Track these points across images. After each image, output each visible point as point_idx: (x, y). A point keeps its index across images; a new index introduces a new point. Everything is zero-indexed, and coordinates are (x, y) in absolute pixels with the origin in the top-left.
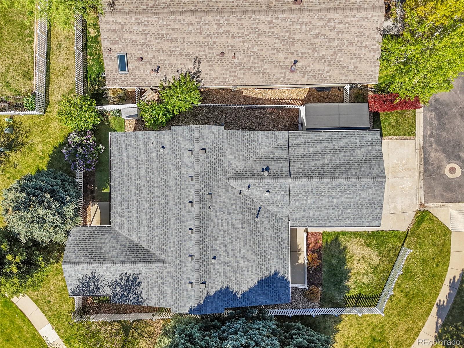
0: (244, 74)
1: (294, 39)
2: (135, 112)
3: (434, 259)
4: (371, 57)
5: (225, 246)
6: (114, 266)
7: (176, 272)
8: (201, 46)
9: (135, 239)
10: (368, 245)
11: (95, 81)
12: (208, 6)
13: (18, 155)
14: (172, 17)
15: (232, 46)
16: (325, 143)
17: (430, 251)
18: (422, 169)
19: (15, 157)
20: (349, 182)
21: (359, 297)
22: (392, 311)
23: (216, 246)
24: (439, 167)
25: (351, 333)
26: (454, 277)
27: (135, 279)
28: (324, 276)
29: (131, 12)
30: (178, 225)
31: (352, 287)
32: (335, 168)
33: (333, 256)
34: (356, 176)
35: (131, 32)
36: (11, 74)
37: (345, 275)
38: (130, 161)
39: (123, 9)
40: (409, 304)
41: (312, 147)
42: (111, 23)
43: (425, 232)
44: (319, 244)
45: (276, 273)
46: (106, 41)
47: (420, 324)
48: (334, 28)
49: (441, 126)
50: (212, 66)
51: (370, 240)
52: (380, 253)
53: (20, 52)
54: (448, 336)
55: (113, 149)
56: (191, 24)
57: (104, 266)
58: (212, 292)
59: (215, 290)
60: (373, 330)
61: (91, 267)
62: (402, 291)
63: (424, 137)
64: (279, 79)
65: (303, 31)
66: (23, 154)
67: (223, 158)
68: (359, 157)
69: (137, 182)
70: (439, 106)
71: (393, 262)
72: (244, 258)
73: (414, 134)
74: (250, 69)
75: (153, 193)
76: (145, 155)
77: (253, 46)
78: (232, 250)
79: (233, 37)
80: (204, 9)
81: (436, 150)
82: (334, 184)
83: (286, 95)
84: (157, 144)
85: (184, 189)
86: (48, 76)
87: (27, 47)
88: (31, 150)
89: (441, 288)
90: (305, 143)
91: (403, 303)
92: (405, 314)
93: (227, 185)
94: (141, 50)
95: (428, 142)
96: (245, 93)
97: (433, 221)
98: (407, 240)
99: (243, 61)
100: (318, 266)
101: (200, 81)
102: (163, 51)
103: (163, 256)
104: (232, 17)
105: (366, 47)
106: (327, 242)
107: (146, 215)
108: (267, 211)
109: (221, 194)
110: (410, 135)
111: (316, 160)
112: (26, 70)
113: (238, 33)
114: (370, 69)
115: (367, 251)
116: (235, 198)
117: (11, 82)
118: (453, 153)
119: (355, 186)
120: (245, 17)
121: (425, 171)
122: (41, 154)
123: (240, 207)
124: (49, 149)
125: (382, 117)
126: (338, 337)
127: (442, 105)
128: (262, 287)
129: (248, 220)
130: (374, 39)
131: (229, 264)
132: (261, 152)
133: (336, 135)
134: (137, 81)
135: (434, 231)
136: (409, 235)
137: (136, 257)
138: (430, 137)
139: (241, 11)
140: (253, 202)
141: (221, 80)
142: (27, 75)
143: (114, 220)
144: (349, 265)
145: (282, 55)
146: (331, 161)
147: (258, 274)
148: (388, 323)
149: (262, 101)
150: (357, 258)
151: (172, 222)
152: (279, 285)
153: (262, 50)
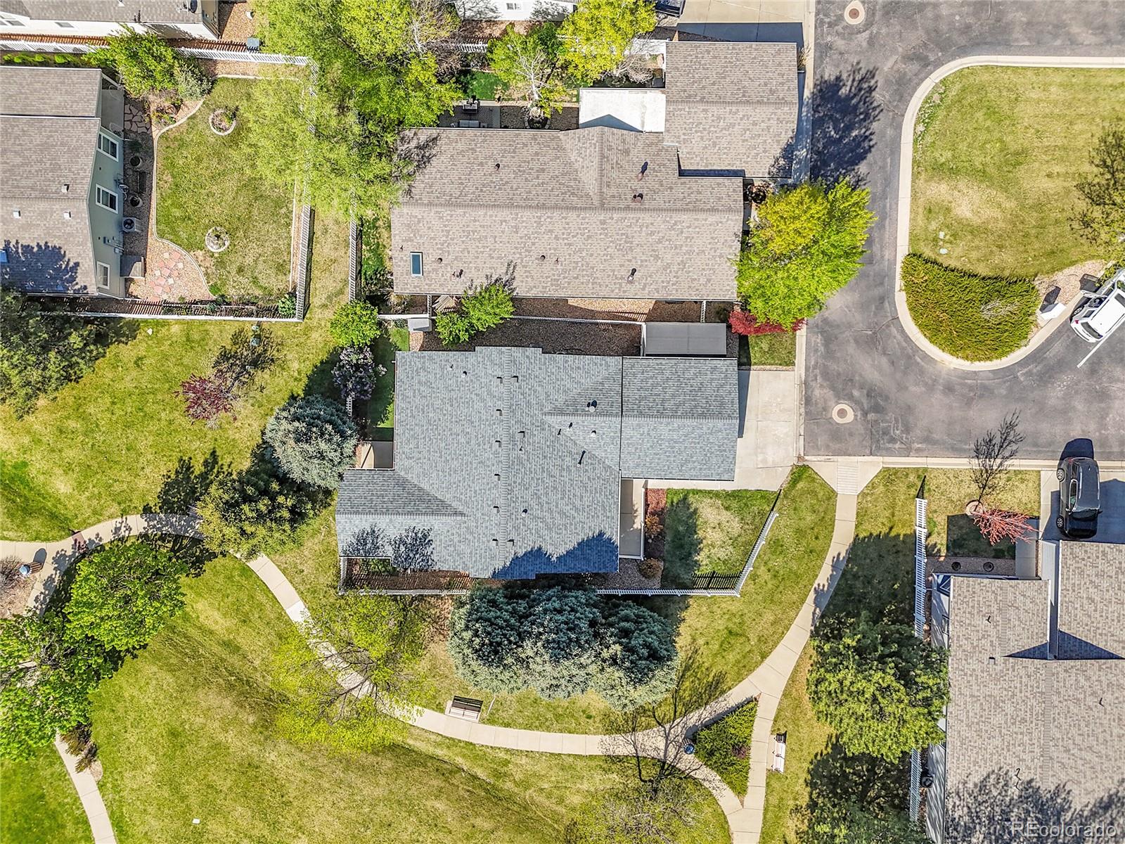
0: (569, 283)
1: (632, 243)
2: (426, 324)
3: (812, 529)
4: (727, 268)
5: (539, 498)
6: (400, 518)
7: (477, 527)
8: (516, 248)
9: (425, 486)
10: (727, 508)
11: (371, 279)
12: (527, 199)
13: (266, 375)
14: (481, 212)
15: (555, 249)
16: (667, 374)
17: (809, 518)
18: (803, 410)
19: (262, 377)
20: (694, 422)
21: (713, 576)
22: (755, 596)
23: (528, 497)
24: (825, 409)
25: (700, 623)
26: (839, 554)
27: (425, 536)
28: (666, 547)
29: (430, 204)
30: (481, 470)
31: (704, 563)
32: (678, 406)
33: (680, 521)
34: (703, 415)
35: (429, 228)
36: (260, 267)
37: (695, 547)
38: (422, 389)
39: (421, 199)
40: (778, 587)
41: (652, 378)
42: (405, 216)
43: (804, 492)
44: (662, 505)
45: (601, 534)
46: (397, 237)
47: (792, 614)
48: (682, 232)
49: (829, 354)
50: (529, 272)
51: (729, 502)
52: (742, 519)
53: (274, 238)
54: (827, 630)
55: (400, 373)
56: (505, 221)
57: (387, 518)
58: (521, 553)
59: (524, 551)
60: (729, 619)
61: (370, 518)
62: (769, 571)
63: (807, 369)
64: (613, 291)
65: (643, 234)
66: (273, 374)
67: (539, 389)
68: (709, 392)
69: (431, 415)
70: (827, 328)
71: (758, 531)
72: (562, 513)
73: (793, 364)
74: (577, 278)
75: (451, 429)
76: (441, 382)
77: (581, 251)
78: (547, 503)
79: (557, 238)
80: (521, 203)
81: (821, 386)
82: (676, 425)
83: (626, 306)
84: (457, 368)
85: (489, 425)
86: (309, 270)
87: (283, 231)
88: (283, 369)
89: (820, 567)
90: (643, 373)
91: (770, 586)
92: (772, 600)
93: (543, 423)
94: (441, 249)
95: (811, 375)
96: (571, 302)
97: (813, 480)
98: (778, 503)
99: (568, 268)
100: (660, 534)
101: (513, 290)
102: (469, 252)
103: (461, 508)
104: (556, 214)
105: (721, 256)
106: (672, 502)
107: (441, 457)
108: (593, 457)
109: (536, 433)
110: (787, 365)
111: (656, 395)
112: (281, 261)
113: (563, 234)
114: (726, 283)
115: (725, 515)
116: (552, 439)
117: (260, 276)
118: (843, 390)
119: (701, 429)
120: (572, 215)
121: (806, 413)
122: (296, 374)
123: (559, 451)
124: (307, 368)
125: (752, 340)
126: (683, 628)
127: (831, 326)
128: (582, 550)
129: (568, 467)
130: (731, 247)
131: (543, 520)
132: (588, 382)
133: (682, 363)
134: (433, 286)
135: (813, 493)
136: (781, 496)
137: (427, 508)
138: (814, 369)
139: (567, 208)
140: (576, 444)
141: (540, 289)
142: (282, 268)
143: (399, 463)
144: (701, 534)
145: (617, 262)
146: (673, 396)
147: (578, 534)
148: (749, 612)
149: (593, 314)
150: (712, 525)
151: (474, 465)
152: (604, 549)
153: (592, 255)
